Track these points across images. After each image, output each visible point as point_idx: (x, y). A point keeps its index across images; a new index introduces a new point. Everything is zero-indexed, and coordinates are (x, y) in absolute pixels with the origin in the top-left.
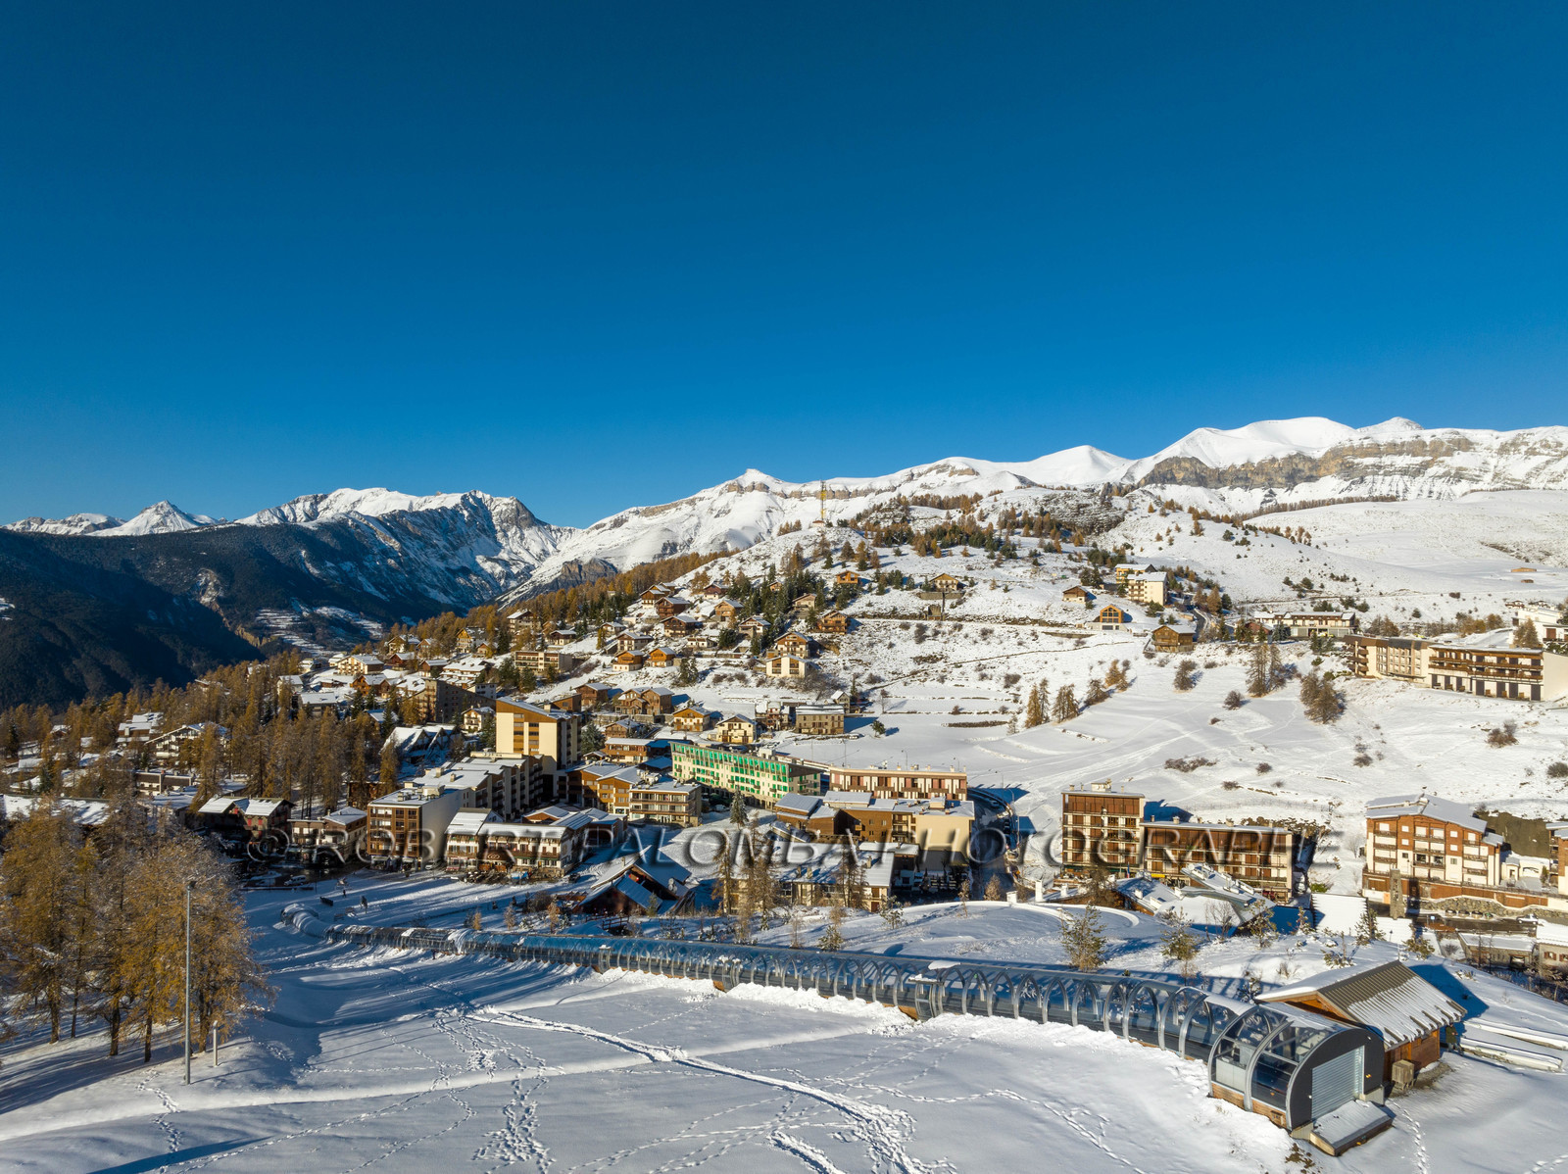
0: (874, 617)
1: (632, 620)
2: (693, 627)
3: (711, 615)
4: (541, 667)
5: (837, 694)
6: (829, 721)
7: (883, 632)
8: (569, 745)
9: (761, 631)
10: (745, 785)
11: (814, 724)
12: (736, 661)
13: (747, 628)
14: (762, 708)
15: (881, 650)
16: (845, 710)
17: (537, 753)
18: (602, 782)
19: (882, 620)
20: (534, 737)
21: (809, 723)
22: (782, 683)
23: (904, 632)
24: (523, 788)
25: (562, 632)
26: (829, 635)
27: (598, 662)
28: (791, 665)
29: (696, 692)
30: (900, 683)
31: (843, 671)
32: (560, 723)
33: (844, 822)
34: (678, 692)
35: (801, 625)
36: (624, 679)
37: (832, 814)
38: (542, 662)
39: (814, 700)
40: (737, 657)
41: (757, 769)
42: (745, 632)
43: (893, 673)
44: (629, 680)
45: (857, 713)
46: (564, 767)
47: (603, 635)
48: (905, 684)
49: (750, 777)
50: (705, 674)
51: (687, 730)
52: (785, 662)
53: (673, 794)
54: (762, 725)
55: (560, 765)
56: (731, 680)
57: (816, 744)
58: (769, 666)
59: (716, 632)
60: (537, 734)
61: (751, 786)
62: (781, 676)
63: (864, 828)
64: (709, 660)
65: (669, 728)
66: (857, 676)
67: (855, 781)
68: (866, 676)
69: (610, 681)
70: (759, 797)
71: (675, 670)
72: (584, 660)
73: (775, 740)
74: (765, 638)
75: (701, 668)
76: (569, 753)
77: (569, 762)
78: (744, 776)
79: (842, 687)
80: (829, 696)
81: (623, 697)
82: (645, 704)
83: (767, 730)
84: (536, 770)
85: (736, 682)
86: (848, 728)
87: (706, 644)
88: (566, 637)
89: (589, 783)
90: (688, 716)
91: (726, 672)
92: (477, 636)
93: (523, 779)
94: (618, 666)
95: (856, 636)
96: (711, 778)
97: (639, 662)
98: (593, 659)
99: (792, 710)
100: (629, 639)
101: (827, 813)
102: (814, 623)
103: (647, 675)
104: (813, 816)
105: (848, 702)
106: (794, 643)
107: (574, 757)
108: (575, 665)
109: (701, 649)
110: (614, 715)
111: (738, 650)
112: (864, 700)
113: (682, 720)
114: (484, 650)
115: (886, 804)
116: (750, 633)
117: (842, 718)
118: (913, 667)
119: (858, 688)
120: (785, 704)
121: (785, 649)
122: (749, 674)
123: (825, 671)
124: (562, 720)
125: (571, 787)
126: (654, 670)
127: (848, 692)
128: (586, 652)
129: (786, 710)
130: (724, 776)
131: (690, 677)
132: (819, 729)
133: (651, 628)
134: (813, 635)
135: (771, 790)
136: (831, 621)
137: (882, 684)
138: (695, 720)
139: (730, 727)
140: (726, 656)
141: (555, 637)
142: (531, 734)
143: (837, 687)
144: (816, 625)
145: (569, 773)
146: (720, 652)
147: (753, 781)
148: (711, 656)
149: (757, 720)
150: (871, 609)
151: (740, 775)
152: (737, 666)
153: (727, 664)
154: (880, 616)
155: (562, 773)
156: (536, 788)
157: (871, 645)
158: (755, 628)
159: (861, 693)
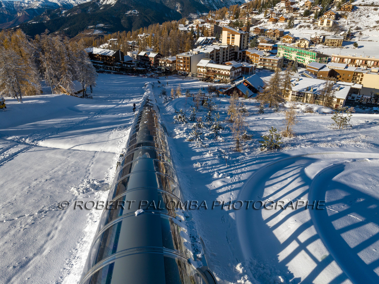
0: (364, 6)
1: (277, 8)
2: (296, 10)
3: (303, 5)
4: (246, 22)
5: (343, 32)
6: (337, 42)
7: (366, 11)
8: (244, 42)
9: (319, 10)
10: (300, 60)
11: (331, 43)
12: (308, 21)
13: (314, 10)
14: (313, 36)
15: (364, 18)
16: (344, 38)
17: (234, 45)
18: (252, 55)
19: (367, 7)
20: (233, 39)
21: (329, 42)
22: (323, 29)
23: (375, 11)
24: (227, 55)
25: (254, 12)
26: (344, 12)
27: (263, 21)
28: (328, 22)
29: (292, 31)
30: (368, 30)
31: (347, 25)
32: (241, 35)
33: (333, 74)
34: (286, 31)
35: (335, 9)
36: (270, 26)
37: (329, 70)
38: (246, 21)
39: (333, 35)
40: (309, 19)
41: (305, 54)
42: (313, 11)
43: (366, 27)
44: (272, 26)
45: (349, 40)
46: (242, 50)
47: (266, 13)
48: (370, 31)
49: (302, 57)
50: (297, 25)
51: (286, 42)
52: (326, 21)
53: (273, 60)
54: (312, 42)
55: (240, 49)
56: (305, 27)
57: (330, 49)
58: (319, 22)
59: (303, 11)
60: (234, 38)
61: (302, 60)
62: (323, 26)
63: (340, 77)
64: (299, 20)
65: (281, 42)
66: (352, 27)
67: (341, 60)
68: (355, 27)
69: (266, 27)
70: (304, 64)
71: (287, 24)
72: (259, 20)
73: (316, 47)
74: (320, 12)
75: (295, 23)
76: (243, 45)
77: (243, 48)
78: (300, 57)
79: (345, 31)
80: (339, 33)
81: (268, 32)
82: (275, 34)
83: (313, 44)
84: (232, 50)
85: (307, 28)
86: (343, 45)
87: (299, 15)
88: (255, 13)
89: (248, 55)
90: (288, 38)
91: (304, 25)
92: (230, 14)
93: (227, 52)
94: (269, 22)
95: (355, 13)
96: (289, 57)
97: (276, 21)
98: (262, 20)
99: (324, 37)
100: (274, 13)
101: (327, 70)
102: (339, 7)
103: (277, 25)
104: (321, 70)
105: (346, 36)
106: (331, 15)
107: (245, 47)
108: (256, 22)
109: (297, 17)
110: (264, 37)
111: (310, 17)
112: (352, 35)
113: (285, 39)
114: (232, 18)
115: (352, 68)
116: (315, 11)
117: (342, 41)
118: (375, 24)
119: (351, 31)
120: (322, 35)
121: (327, 17)
122: (311, 25)
123: (340, 25)
124: (242, 34)
125: (243, 56)
126: (280, 24)
127: (347, 33)
128: (260, 18)
129: (322, 37)
130: (293, 56)
131: (291, 26)
132: (333, 44)
133: (282, 10)
134: (338, 12)
135: (309, 62)
136: (346, 6)
137: (361, 30)
138: (289, 39)
139: (301, 42)
140: (305, 19)
141: (252, 13)
142: (232, 38)
143: (342, 30)
144: (340, 9)
145: (242, 52)
146: (303, 18)
147: (303, 58)
148: (300, 19)
149: (311, 40)
150: (363, 3)
151: (299, 56)
152: (308, 22)
153: (305, 22)
154: (367, 5)
155: (241, 51)
156: (232, 56)
157: (360, 16)
158: (317, 9)
159: (352, 33)
